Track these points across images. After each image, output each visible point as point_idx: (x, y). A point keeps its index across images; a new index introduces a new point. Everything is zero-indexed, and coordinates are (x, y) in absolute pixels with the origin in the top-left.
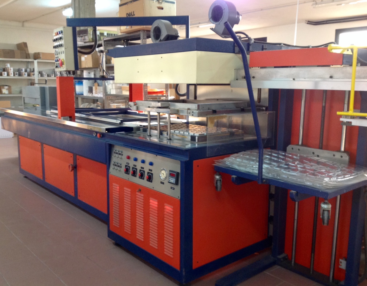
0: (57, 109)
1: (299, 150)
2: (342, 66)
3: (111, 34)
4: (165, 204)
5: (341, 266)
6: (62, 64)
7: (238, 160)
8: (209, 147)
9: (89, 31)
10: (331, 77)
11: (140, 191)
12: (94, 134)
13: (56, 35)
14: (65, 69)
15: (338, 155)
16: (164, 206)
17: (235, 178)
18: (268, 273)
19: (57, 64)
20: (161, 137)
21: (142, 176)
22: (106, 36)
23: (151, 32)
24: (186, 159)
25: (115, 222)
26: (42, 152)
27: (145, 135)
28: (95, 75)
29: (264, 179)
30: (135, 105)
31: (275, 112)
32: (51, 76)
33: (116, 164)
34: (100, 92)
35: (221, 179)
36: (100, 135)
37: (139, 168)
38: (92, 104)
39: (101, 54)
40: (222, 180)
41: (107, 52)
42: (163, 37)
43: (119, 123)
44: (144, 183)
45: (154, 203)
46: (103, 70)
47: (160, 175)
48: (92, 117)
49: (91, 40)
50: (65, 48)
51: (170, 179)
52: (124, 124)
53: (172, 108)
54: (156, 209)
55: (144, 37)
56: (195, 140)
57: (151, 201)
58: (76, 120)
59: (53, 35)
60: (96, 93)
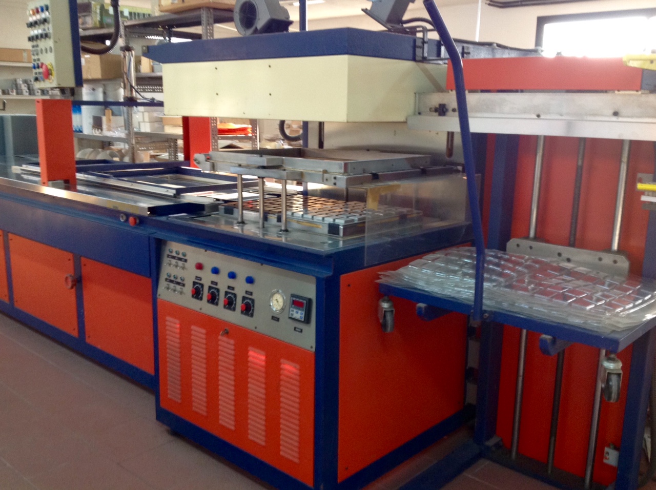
0: (37, 164)
1: (531, 248)
2: (640, 93)
3: (137, 14)
4: (282, 360)
5: (608, 459)
6: (48, 74)
7: (424, 271)
8: (369, 247)
9: (93, 6)
10: (616, 114)
11: (227, 333)
12: (122, 217)
13: (34, 14)
14: (54, 85)
15: (607, 259)
16: (280, 364)
17: (423, 310)
18: (470, 476)
19: (36, 73)
20: (265, 225)
21: (230, 304)
22: (126, 17)
23: (235, 13)
24: (327, 273)
25: (172, 391)
26: (7, 249)
27: (230, 220)
28: (105, 93)
29: (485, 311)
30: (208, 159)
31: (480, 175)
32: (11, 93)
33: (172, 278)
34: (117, 127)
35: (393, 309)
36: (135, 219)
37: (223, 288)
38: (100, 150)
39: (127, 53)
40: (394, 312)
41: (146, 51)
42: (261, 22)
43: (172, 195)
44: (235, 317)
45: (257, 357)
46: (131, 86)
47: (271, 304)
48: (113, 182)
49: (98, 25)
50: (55, 42)
51: (293, 311)
52: (183, 196)
53: (289, 168)
54: (263, 369)
55: (208, 20)
56: (338, 233)
57: (251, 353)
58: (79, 188)
59: (28, 13)
60: (109, 130)
